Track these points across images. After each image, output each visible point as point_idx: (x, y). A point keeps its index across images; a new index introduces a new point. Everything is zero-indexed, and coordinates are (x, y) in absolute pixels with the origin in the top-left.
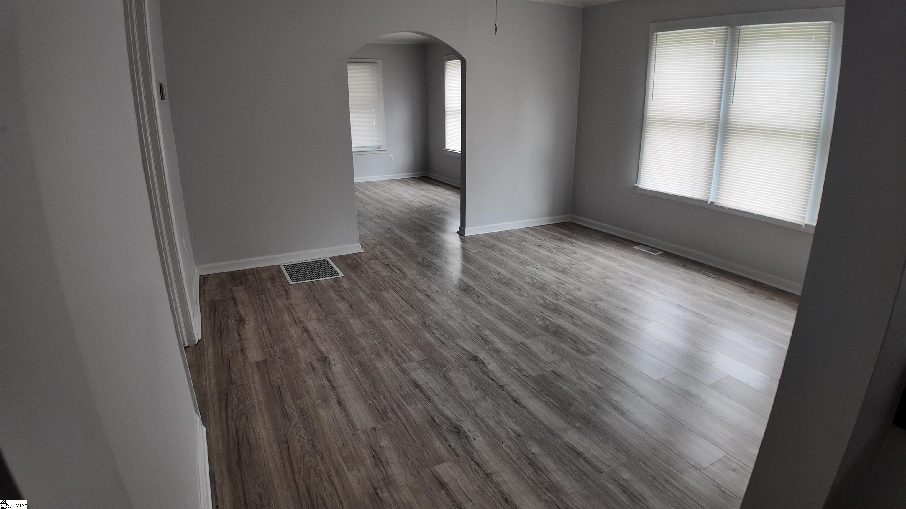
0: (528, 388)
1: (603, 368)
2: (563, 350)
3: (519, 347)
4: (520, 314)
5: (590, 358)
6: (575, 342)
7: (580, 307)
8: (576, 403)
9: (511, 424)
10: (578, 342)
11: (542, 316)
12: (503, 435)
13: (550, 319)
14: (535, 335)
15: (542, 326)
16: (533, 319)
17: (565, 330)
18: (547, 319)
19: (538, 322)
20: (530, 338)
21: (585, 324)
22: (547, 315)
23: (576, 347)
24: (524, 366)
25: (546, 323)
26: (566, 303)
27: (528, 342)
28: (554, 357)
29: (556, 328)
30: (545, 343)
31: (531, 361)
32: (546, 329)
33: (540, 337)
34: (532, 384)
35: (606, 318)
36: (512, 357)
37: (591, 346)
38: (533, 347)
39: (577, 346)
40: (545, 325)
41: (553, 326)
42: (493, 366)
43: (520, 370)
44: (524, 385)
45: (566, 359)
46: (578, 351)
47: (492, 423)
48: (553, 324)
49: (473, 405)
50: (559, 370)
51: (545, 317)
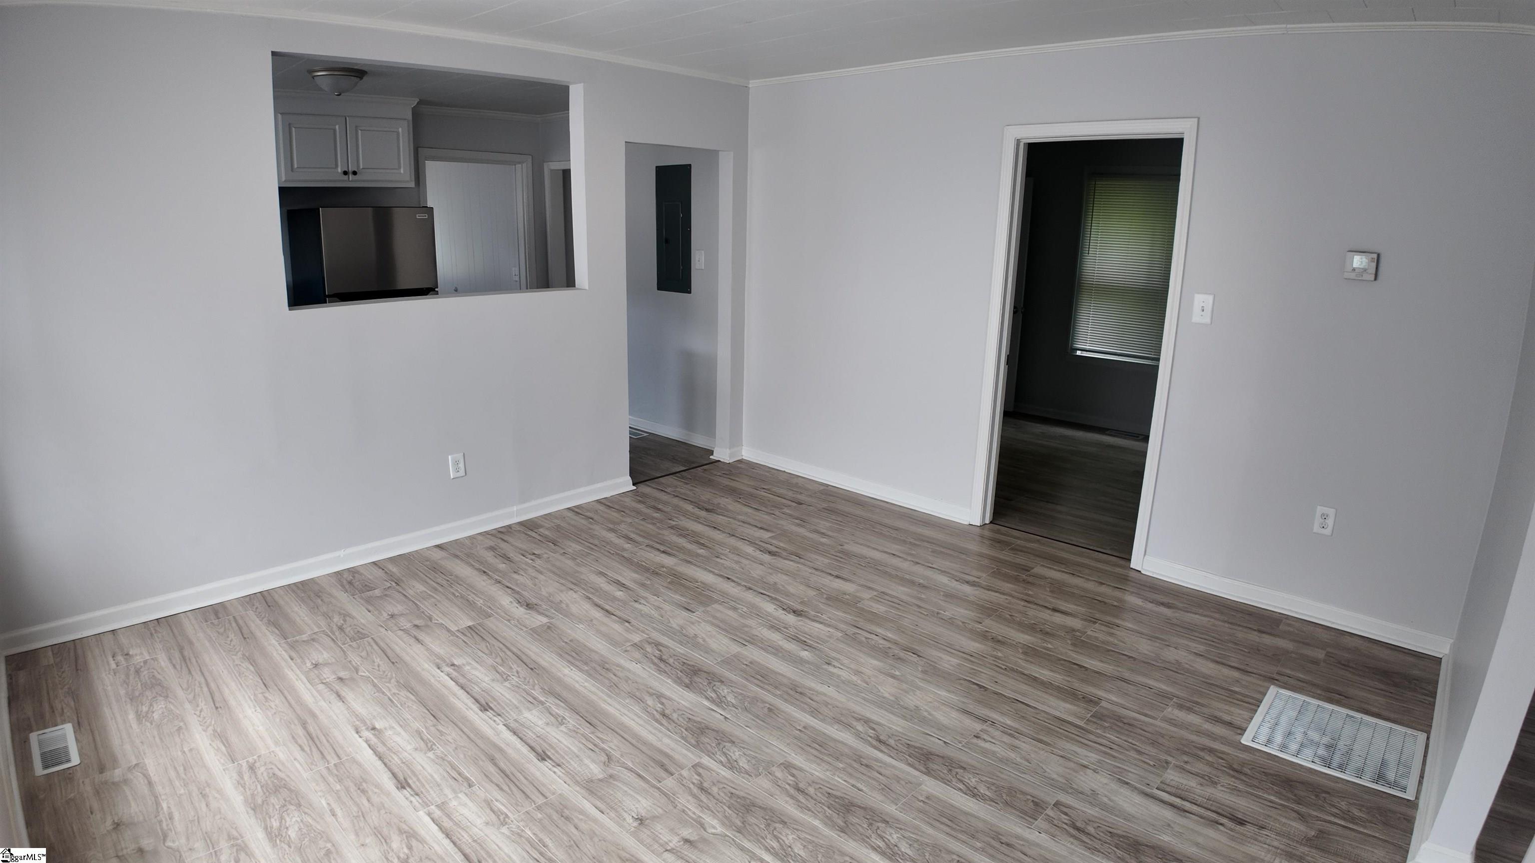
0: (719, 591)
1: (627, 624)
2: (681, 643)
3: (746, 638)
4: (768, 706)
5: (642, 636)
6: (661, 659)
7: (644, 748)
8: (665, 585)
9: (727, 563)
10: (656, 661)
11: (724, 709)
12: (731, 555)
13: (706, 703)
14: (729, 662)
15: (719, 684)
16: (740, 697)
17: (679, 681)
18: (713, 701)
19: (728, 692)
20: (735, 656)
21: (640, 700)
22: (713, 713)
23: (660, 651)
24: (730, 613)
25: (714, 691)
26: (676, 756)
27: (735, 648)
28: (691, 630)
29: (694, 684)
30: (708, 650)
31: (722, 621)
32: (713, 678)
33: (719, 660)
34: (715, 596)
35: (594, 721)
36: (752, 622)
37: (637, 655)
38: (726, 641)
39: (659, 653)
40: (715, 685)
41: (701, 685)
42: (769, 608)
43: (735, 609)
44: (724, 594)
45: (676, 630)
46: (657, 645)
47: (744, 561)
48: (701, 692)
49: (770, 571)
50: (685, 614)
51: (718, 706)
